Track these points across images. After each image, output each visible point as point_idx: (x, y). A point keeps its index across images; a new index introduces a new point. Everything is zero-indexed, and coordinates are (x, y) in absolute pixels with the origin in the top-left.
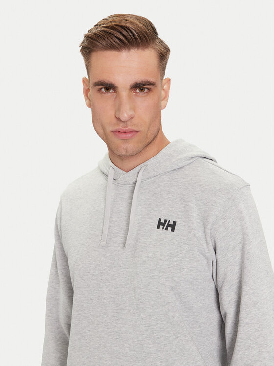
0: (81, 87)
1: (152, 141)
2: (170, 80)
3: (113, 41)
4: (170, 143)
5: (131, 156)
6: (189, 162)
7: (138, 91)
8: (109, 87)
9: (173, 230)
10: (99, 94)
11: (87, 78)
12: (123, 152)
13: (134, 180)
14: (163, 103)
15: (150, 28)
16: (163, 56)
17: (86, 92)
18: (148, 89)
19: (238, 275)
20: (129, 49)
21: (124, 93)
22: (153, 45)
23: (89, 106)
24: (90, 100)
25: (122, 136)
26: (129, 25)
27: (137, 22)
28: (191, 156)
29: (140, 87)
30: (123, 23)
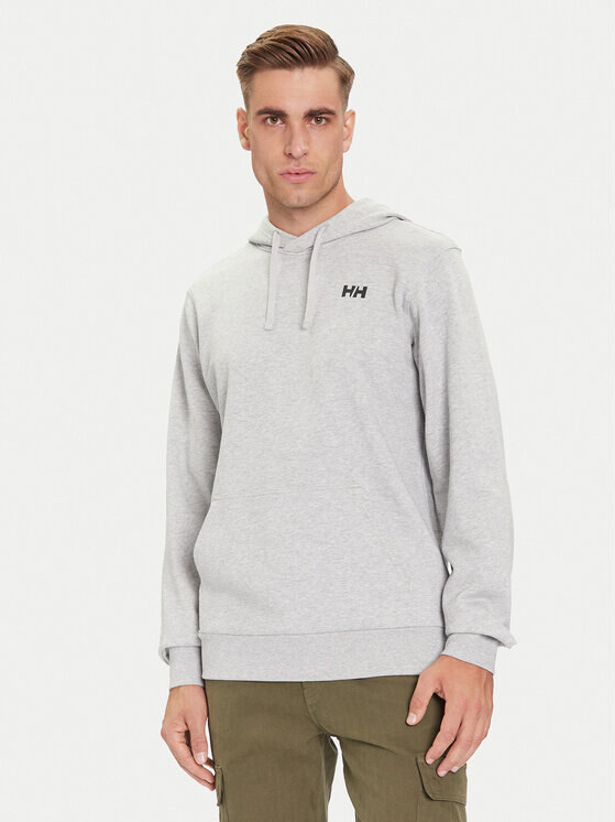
0: (234, 124)
1: (330, 190)
2: (354, 114)
3: (284, 57)
4: (353, 201)
5: (303, 209)
6: (383, 222)
7: (313, 122)
8: (276, 115)
9: (363, 296)
10: (262, 127)
11: (244, 108)
12: (294, 202)
13: (311, 244)
14: (345, 143)
15: (329, 43)
16: (345, 79)
17: (243, 128)
18: (327, 119)
19: (442, 355)
20: (303, 68)
21: (296, 122)
22: (332, 64)
23: (247, 146)
24: (247, 139)
25: (294, 178)
26: (303, 38)
27: (312, 34)
28: (386, 215)
29: (315, 116)
30: (296, 35)
